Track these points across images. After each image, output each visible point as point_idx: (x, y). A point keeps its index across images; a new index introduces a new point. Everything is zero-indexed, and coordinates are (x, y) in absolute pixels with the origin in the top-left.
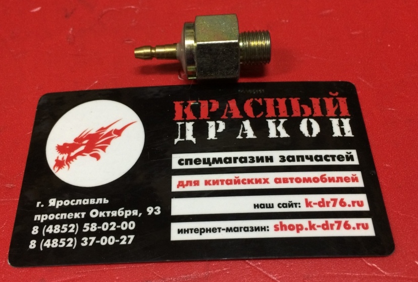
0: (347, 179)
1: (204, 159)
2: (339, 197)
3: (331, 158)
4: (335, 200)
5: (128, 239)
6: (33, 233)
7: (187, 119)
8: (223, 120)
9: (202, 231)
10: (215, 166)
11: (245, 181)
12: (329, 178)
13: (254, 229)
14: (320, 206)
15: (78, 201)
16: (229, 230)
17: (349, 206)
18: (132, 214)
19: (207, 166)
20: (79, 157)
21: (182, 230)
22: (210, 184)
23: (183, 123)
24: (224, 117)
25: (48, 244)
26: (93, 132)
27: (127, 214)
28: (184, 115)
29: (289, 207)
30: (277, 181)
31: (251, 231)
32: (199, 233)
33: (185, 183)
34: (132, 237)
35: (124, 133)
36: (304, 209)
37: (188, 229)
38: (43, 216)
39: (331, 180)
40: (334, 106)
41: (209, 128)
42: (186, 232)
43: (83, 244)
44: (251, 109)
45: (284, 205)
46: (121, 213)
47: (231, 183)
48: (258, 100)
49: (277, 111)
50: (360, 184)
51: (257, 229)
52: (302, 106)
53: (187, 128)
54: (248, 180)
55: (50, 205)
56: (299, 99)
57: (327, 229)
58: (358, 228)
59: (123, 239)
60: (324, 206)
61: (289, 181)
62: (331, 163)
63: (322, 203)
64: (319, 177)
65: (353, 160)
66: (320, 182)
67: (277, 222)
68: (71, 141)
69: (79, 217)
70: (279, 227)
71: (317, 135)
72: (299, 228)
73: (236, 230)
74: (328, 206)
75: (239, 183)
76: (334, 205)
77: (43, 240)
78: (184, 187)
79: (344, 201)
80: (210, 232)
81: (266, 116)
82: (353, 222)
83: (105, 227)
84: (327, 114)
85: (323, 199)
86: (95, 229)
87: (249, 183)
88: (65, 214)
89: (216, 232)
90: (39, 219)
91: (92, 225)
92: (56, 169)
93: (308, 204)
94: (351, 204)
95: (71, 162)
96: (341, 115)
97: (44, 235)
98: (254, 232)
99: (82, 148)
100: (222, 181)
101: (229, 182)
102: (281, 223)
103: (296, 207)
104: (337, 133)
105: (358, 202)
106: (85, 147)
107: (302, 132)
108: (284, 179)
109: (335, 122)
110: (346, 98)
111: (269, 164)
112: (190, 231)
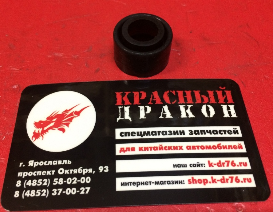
0: (235, 147)
1: (138, 132)
2: (230, 159)
3: (223, 132)
4: (228, 162)
5: (86, 190)
6: (17, 186)
7: (125, 104)
8: (150, 105)
9: (138, 184)
10: (145, 137)
11: (166, 148)
12: (223, 146)
13: (174, 182)
14: (219, 166)
15: (49, 162)
16: (157, 183)
17: (238, 166)
18: (88, 171)
19: (140, 137)
20: (50, 131)
21: (124, 183)
22: (142, 150)
23: (122, 107)
24: (150, 103)
25: (28, 194)
26: (60, 113)
27: (85, 171)
28: (123, 102)
29: (198, 166)
30: (188, 148)
31: (172, 184)
32: (136, 186)
33: (125, 149)
34: (88, 189)
35: (81, 114)
36: (207, 168)
37: (128, 183)
38: (24, 173)
39: (225, 147)
40: (223, 97)
41: (140, 110)
42: (127, 185)
43: (53, 194)
44: (168, 98)
45: (194, 165)
46: (80, 171)
47: (157, 150)
48: (172, 92)
49: (186, 99)
50: (244, 150)
51: (176, 182)
52: (202, 96)
53: (125, 111)
54: (169, 147)
55: (29, 165)
56: (200, 91)
57: (224, 182)
58: (245, 182)
59: (82, 190)
60: (221, 166)
61: (196, 148)
62: (224, 135)
63: (219, 164)
64: (216, 145)
65: (238, 134)
66: (217, 149)
67: (190, 177)
68: (44, 119)
69: (50, 174)
70: (191, 181)
71: (213, 116)
72: (205, 182)
73: (162, 183)
74: (224, 166)
75: (163, 150)
76: (228, 166)
77: (24, 191)
78: (124, 152)
79: (234, 162)
80: (144, 185)
81: (179, 103)
82: (241, 177)
83: (69, 181)
84: (219, 102)
85: (220, 161)
86: (62, 183)
87: (169, 149)
88: (40, 172)
89: (148, 185)
90: (21, 176)
91: (60, 179)
92: (34, 139)
93: (210, 165)
94: (239, 164)
95: (44, 134)
96: (228, 103)
97: (25, 187)
98: (174, 184)
99: (52, 124)
100: (151, 148)
101: (155, 149)
102: (193, 178)
103: (202, 166)
104: (226, 115)
105: (243, 163)
106: (54, 124)
107: (203, 114)
108: (193, 146)
109: (224, 107)
110: (231, 91)
111: (182, 136)
112: (129, 184)
